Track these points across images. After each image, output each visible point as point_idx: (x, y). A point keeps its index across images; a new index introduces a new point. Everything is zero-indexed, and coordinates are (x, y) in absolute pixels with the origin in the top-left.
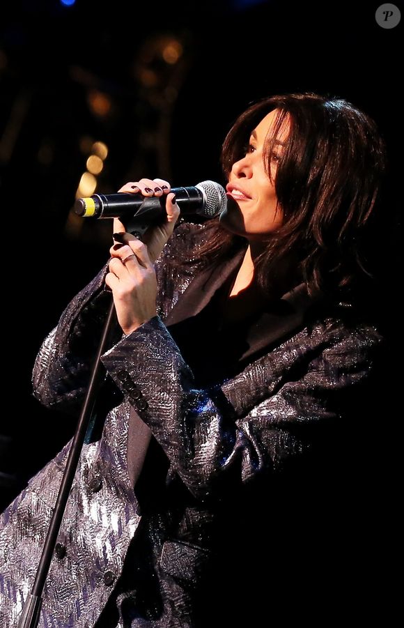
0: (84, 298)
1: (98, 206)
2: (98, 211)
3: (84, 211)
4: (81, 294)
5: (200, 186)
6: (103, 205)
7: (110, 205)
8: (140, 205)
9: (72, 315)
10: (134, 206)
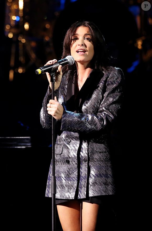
0: (46, 98)
1: (42, 70)
2: (42, 72)
3: (38, 73)
4: (45, 98)
5: (66, 58)
6: (43, 70)
7: (45, 69)
8: (52, 67)
9: (45, 104)
10: (51, 68)
